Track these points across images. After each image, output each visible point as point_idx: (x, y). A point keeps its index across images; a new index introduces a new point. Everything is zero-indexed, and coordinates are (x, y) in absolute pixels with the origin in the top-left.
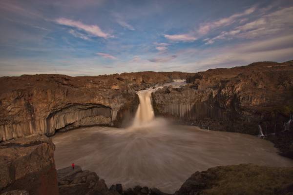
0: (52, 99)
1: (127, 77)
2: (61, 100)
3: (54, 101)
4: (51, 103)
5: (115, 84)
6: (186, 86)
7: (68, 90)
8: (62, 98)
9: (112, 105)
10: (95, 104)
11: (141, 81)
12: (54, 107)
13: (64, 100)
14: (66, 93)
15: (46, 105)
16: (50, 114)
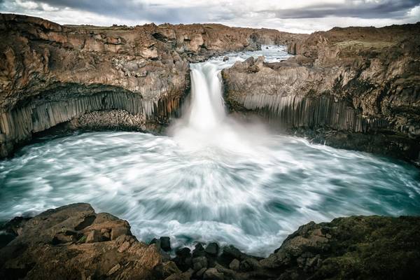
0: (18, 71)
1: (172, 34)
2: (38, 73)
3: (24, 74)
4: (19, 78)
5: (149, 47)
6: (289, 60)
7: (51, 52)
8: (40, 69)
9: (143, 91)
10: (109, 86)
11: (201, 43)
12: (25, 88)
13: (44, 75)
14: (47, 58)
15: (6, 83)
16: (19, 102)
